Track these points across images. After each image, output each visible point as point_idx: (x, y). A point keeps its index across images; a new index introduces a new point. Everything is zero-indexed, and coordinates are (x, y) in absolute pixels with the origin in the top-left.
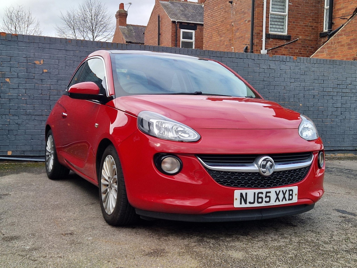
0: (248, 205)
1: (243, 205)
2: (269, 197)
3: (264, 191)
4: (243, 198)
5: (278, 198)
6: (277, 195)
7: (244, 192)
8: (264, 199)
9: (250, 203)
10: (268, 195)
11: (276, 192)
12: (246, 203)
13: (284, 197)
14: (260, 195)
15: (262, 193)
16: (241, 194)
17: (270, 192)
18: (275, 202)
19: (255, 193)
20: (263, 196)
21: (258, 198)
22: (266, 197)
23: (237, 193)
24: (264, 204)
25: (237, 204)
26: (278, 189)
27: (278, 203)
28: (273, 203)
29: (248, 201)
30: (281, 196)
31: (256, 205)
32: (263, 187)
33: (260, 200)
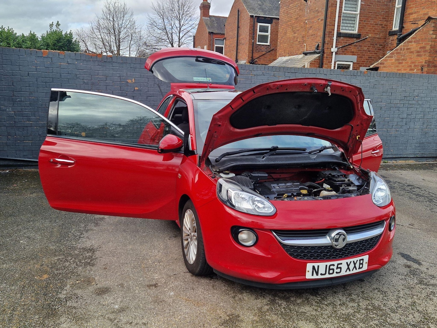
0: (320, 277)
1: (315, 277)
2: (341, 268)
3: (336, 263)
4: (315, 270)
5: (348, 268)
6: (348, 265)
7: (316, 265)
8: (336, 271)
9: (321, 274)
10: (339, 266)
11: (347, 263)
12: (317, 274)
13: (355, 267)
14: (332, 267)
15: (334, 265)
16: (314, 267)
17: (341, 264)
18: (346, 272)
19: (326, 266)
20: (335, 267)
21: (330, 269)
22: (337, 268)
23: (309, 266)
24: (335, 275)
25: (309, 276)
26: (348, 261)
27: (348, 273)
28: (343, 273)
29: (320, 273)
30: (352, 266)
31: (327, 276)
32: (335, 259)
33: (331, 271)
